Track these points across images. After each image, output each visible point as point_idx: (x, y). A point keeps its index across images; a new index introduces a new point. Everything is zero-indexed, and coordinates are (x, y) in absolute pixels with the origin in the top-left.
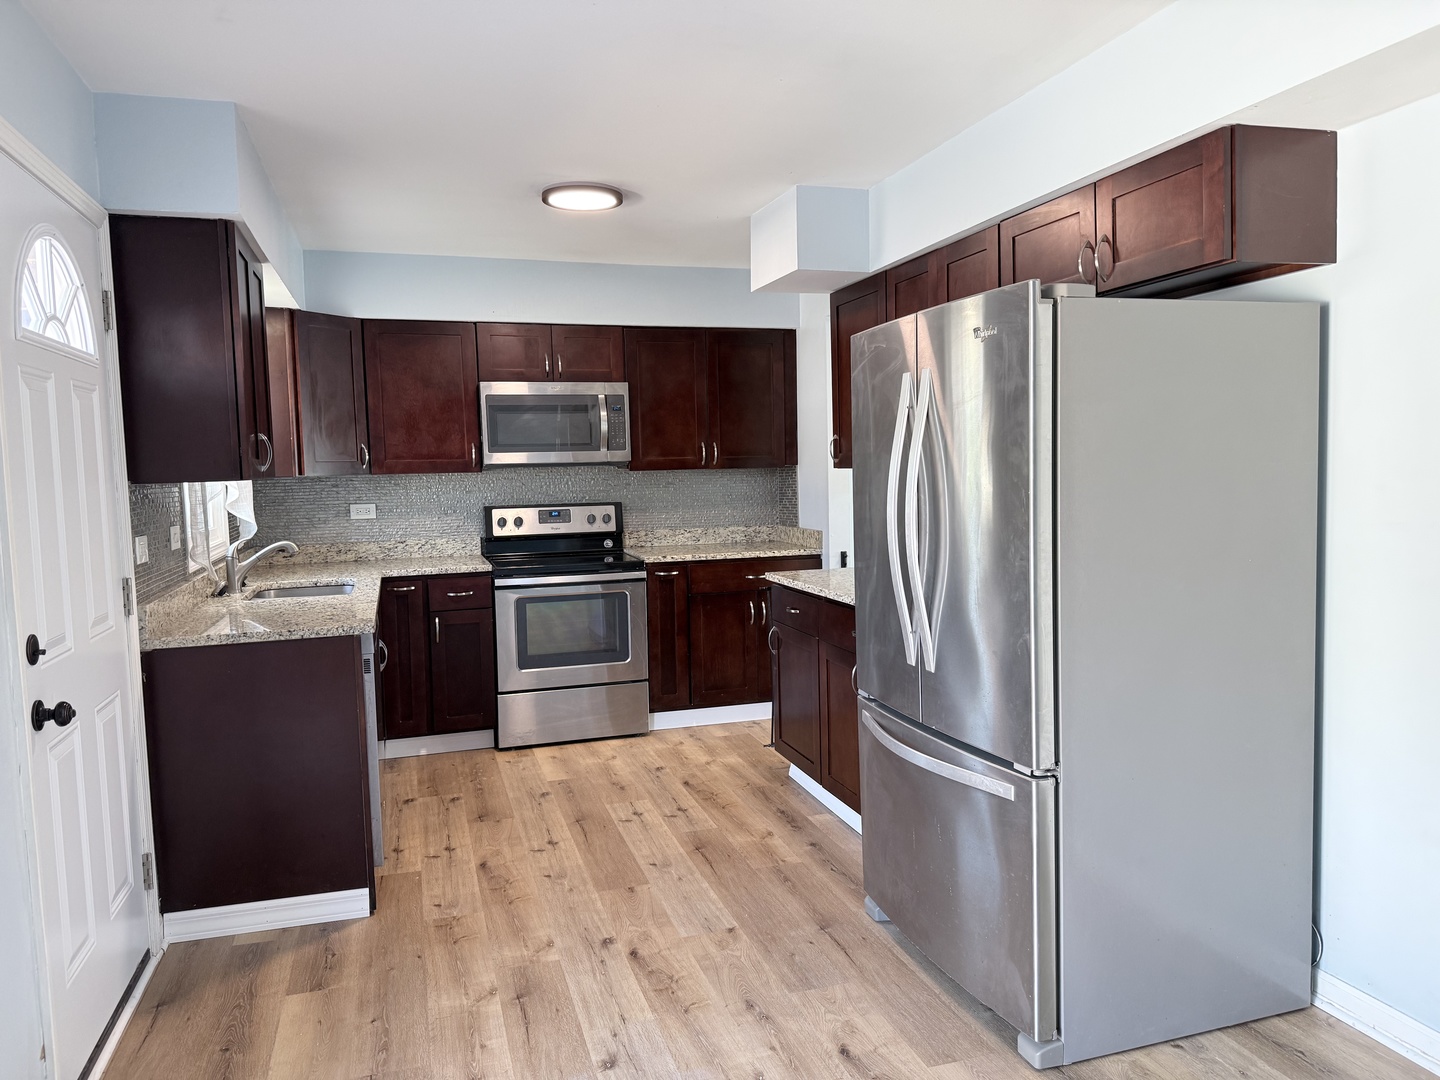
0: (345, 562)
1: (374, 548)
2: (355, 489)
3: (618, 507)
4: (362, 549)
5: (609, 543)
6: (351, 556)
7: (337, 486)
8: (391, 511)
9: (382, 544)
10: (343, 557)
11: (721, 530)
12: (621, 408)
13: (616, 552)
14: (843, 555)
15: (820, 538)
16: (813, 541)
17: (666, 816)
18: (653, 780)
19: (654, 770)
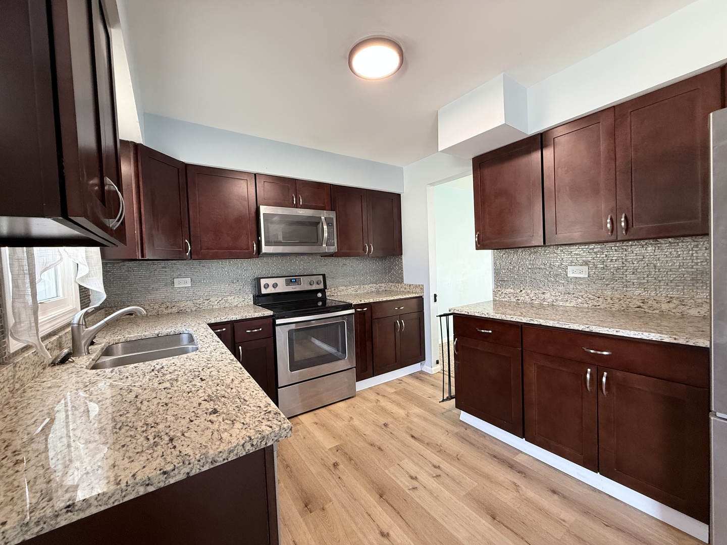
0: (171, 313)
1: (190, 304)
2: (178, 269)
3: (324, 276)
4: (182, 305)
5: (320, 295)
6: (175, 310)
7: (165, 268)
8: (200, 282)
9: (195, 301)
10: (169, 311)
11: (368, 286)
12: (332, 225)
13: (324, 299)
14: (435, 296)
15: (423, 288)
16: (418, 290)
17: (434, 477)
18: (392, 438)
19: (383, 427)
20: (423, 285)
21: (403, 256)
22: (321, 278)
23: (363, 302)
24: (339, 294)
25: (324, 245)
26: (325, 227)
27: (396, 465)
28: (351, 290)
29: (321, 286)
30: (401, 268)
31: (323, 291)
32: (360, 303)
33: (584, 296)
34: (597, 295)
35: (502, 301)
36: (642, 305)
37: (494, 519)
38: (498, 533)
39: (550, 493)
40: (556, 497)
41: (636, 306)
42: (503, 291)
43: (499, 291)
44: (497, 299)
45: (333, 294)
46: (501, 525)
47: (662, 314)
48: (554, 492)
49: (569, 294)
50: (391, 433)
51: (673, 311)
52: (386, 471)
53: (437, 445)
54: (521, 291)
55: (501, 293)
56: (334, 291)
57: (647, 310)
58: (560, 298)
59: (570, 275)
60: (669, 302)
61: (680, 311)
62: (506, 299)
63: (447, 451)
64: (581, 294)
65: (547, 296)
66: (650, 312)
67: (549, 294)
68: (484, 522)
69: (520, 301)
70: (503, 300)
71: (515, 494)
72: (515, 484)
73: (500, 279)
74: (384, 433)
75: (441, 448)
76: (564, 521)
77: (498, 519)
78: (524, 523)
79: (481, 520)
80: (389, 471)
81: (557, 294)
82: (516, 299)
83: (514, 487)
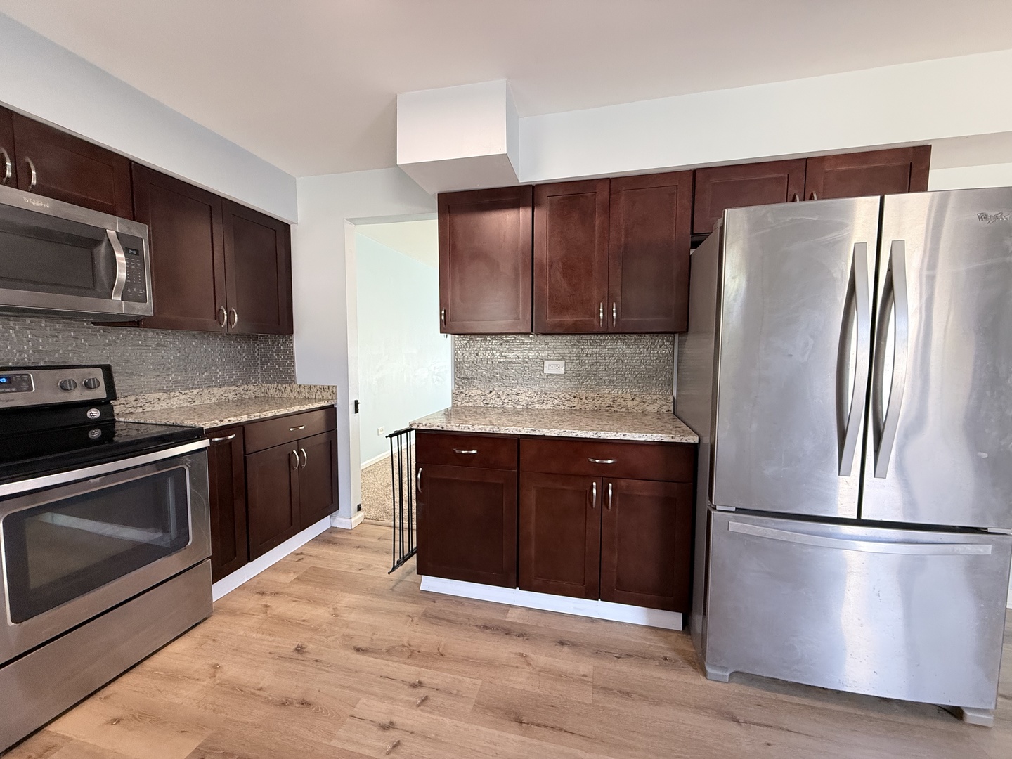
3: (107, 370)
5: (94, 413)
11: (216, 390)
12: (139, 253)
13: (107, 423)
14: (357, 403)
15: (336, 391)
16: (326, 395)
17: (419, 706)
18: (320, 669)
19: (296, 655)
20: (336, 387)
21: (294, 335)
22: (99, 374)
23: (226, 423)
24: (149, 409)
25: (116, 298)
26: (120, 256)
27: (348, 720)
28: (179, 400)
29: (100, 393)
30: (291, 358)
31: (104, 404)
32: (220, 424)
33: (560, 397)
34: (573, 395)
35: (466, 406)
36: (612, 403)
37: (521, 723)
38: (534, 742)
39: (559, 647)
40: (566, 649)
41: (607, 405)
42: (467, 393)
43: (462, 392)
44: (459, 404)
45: (133, 410)
46: (532, 726)
47: (628, 412)
48: (562, 643)
49: (546, 394)
50: (317, 661)
51: (637, 408)
52: (334, 743)
53: (403, 646)
54: (491, 392)
55: (464, 395)
56: (134, 404)
57: (616, 409)
58: (536, 400)
59: (546, 371)
60: (633, 399)
61: (641, 408)
62: (470, 404)
63: (423, 650)
64: (557, 394)
65: (522, 397)
66: (618, 410)
67: (524, 394)
68: (512, 736)
69: (489, 406)
70: (467, 404)
71: (528, 669)
72: (521, 655)
73: (462, 375)
74: (302, 668)
75: (411, 648)
76: (585, 676)
77: (525, 720)
78: (552, 706)
79: (507, 735)
80: (339, 739)
81: (533, 394)
82: (484, 402)
83: (523, 659)
